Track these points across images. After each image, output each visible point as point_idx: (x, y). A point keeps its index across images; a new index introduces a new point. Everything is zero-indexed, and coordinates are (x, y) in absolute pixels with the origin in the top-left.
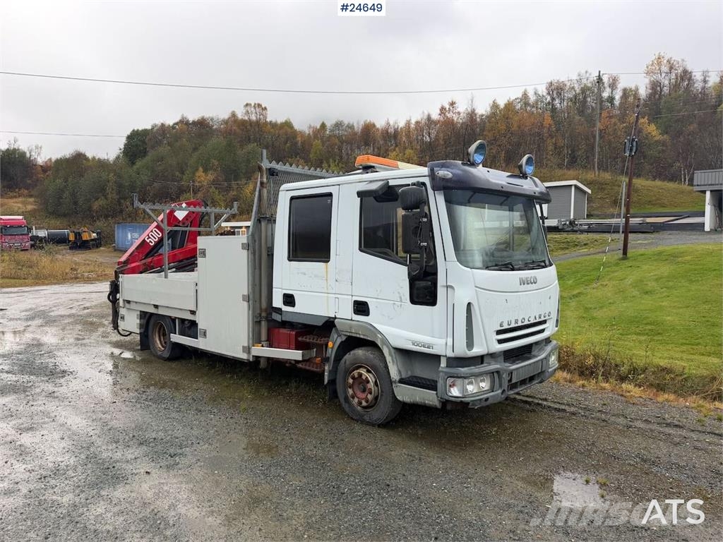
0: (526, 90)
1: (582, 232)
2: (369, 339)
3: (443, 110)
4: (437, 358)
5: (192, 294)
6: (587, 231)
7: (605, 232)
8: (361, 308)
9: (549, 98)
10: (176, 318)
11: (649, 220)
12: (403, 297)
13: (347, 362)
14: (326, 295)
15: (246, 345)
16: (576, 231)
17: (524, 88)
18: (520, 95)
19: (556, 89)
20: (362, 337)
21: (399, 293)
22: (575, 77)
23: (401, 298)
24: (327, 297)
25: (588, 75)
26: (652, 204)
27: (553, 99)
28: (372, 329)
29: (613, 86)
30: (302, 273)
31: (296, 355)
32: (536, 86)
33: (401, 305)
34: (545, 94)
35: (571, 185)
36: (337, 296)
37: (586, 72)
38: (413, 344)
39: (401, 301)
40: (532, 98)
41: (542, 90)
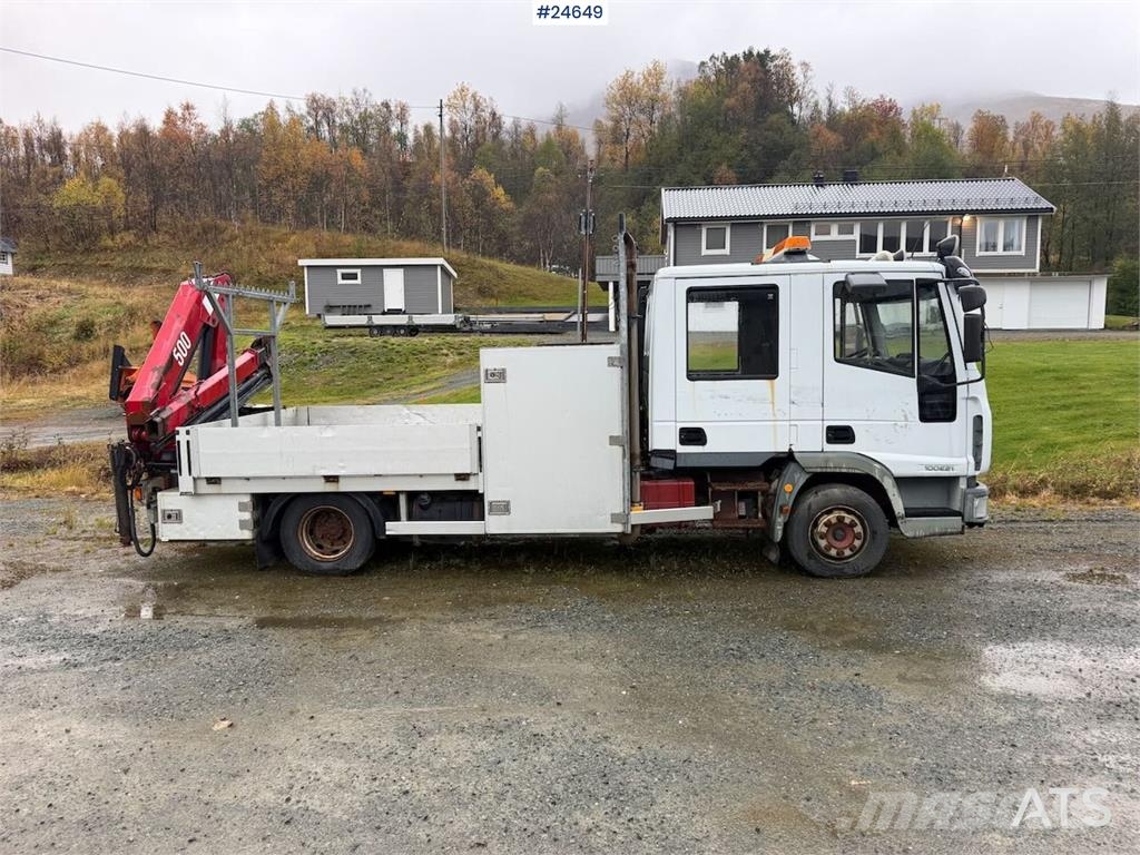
0: (272, 101)
1: (483, 332)
2: (857, 471)
3: (170, 116)
4: (955, 479)
5: (467, 446)
6: (490, 332)
7: (507, 333)
8: (841, 434)
9: (312, 123)
10: (398, 493)
11: (549, 317)
12: (909, 416)
13: (813, 507)
14: (772, 423)
15: (619, 509)
16: (476, 332)
17: (270, 98)
18: (263, 109)
19: (321, 109)
20: (844, 471)
21: (903, 411)
22: (349, 96)
23: (905, 416)
24: (774, 426)
25: (367, 95)
26: (525, 296)
27: (318, 123)
28: (864, 458)
29: (402, 117)
30: (721, 397)
31: (703, 513)
32: (290, 100)
33: (906, 426)
34: (304, 113)
35: (436, 266)
36: (792, 423)
37: (365, 91)
38: (927, 469)
39: (906, 420)
40: (284, 117)
41: (301, 108)
